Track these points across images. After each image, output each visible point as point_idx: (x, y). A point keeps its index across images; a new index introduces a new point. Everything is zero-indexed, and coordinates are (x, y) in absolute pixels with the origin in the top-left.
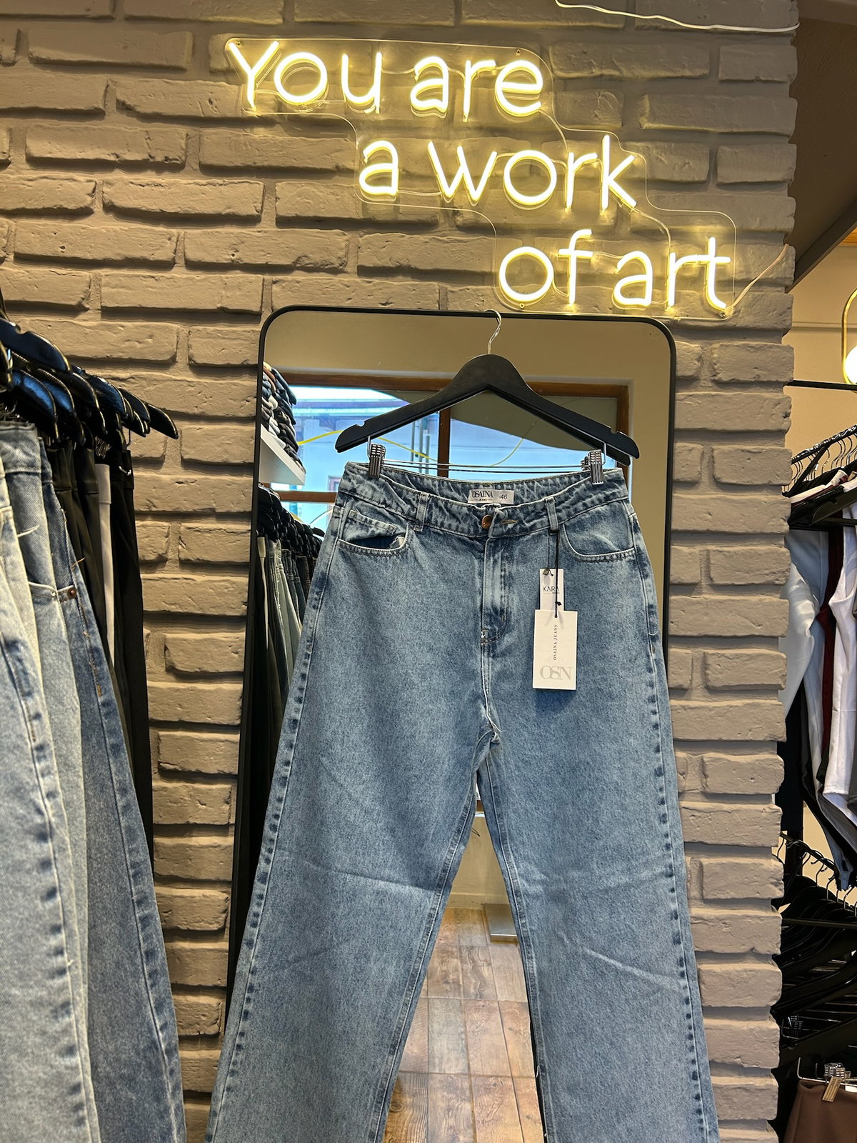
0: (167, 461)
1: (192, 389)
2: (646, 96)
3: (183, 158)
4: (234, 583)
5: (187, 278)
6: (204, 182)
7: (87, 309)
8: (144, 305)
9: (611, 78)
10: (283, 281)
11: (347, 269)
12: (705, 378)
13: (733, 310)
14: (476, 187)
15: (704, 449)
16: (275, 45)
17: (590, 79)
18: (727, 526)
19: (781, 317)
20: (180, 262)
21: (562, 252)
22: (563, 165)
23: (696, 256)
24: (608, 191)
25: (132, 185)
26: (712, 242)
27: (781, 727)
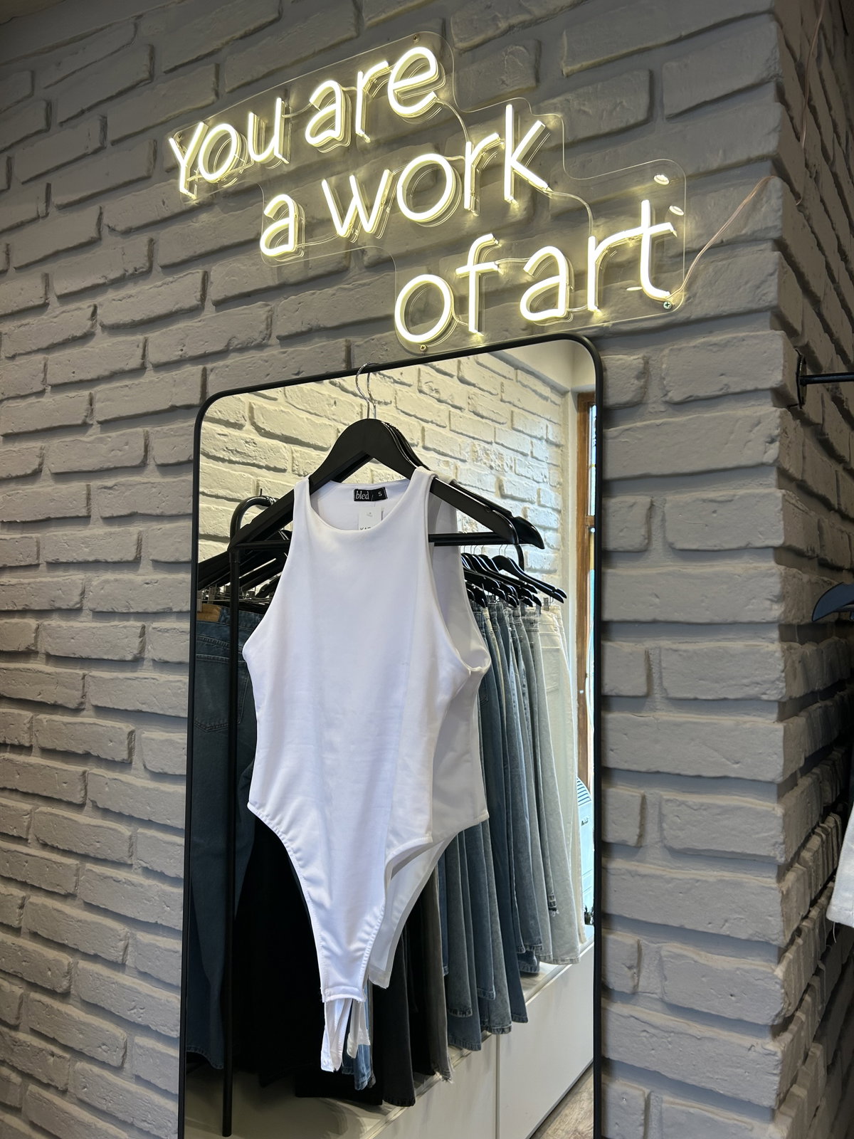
0: (143, 562)
1: (154, 490)
2: (564, 33)
3: (147, 264)
4: (185, 684)
5: (151, 382)
6: (160, 283)
7: (92, 425)
8: (121, 415)
9: (525, 25)
10: (219, 368)
11: (270, 342)
12: (655, 399)
13: (685, 295)
14: (369, 217)
15: (652, 502)
16: (201, 125)
17: (499, 37)
18: (682, 614)
19: (759, 290)
20: (149, 366)
21: (460, 271)
22: (462, 160)
23: (623, 232)
24: (513, 175)
25: (114, 302)
26: (645, 207)
27: (773, 923)
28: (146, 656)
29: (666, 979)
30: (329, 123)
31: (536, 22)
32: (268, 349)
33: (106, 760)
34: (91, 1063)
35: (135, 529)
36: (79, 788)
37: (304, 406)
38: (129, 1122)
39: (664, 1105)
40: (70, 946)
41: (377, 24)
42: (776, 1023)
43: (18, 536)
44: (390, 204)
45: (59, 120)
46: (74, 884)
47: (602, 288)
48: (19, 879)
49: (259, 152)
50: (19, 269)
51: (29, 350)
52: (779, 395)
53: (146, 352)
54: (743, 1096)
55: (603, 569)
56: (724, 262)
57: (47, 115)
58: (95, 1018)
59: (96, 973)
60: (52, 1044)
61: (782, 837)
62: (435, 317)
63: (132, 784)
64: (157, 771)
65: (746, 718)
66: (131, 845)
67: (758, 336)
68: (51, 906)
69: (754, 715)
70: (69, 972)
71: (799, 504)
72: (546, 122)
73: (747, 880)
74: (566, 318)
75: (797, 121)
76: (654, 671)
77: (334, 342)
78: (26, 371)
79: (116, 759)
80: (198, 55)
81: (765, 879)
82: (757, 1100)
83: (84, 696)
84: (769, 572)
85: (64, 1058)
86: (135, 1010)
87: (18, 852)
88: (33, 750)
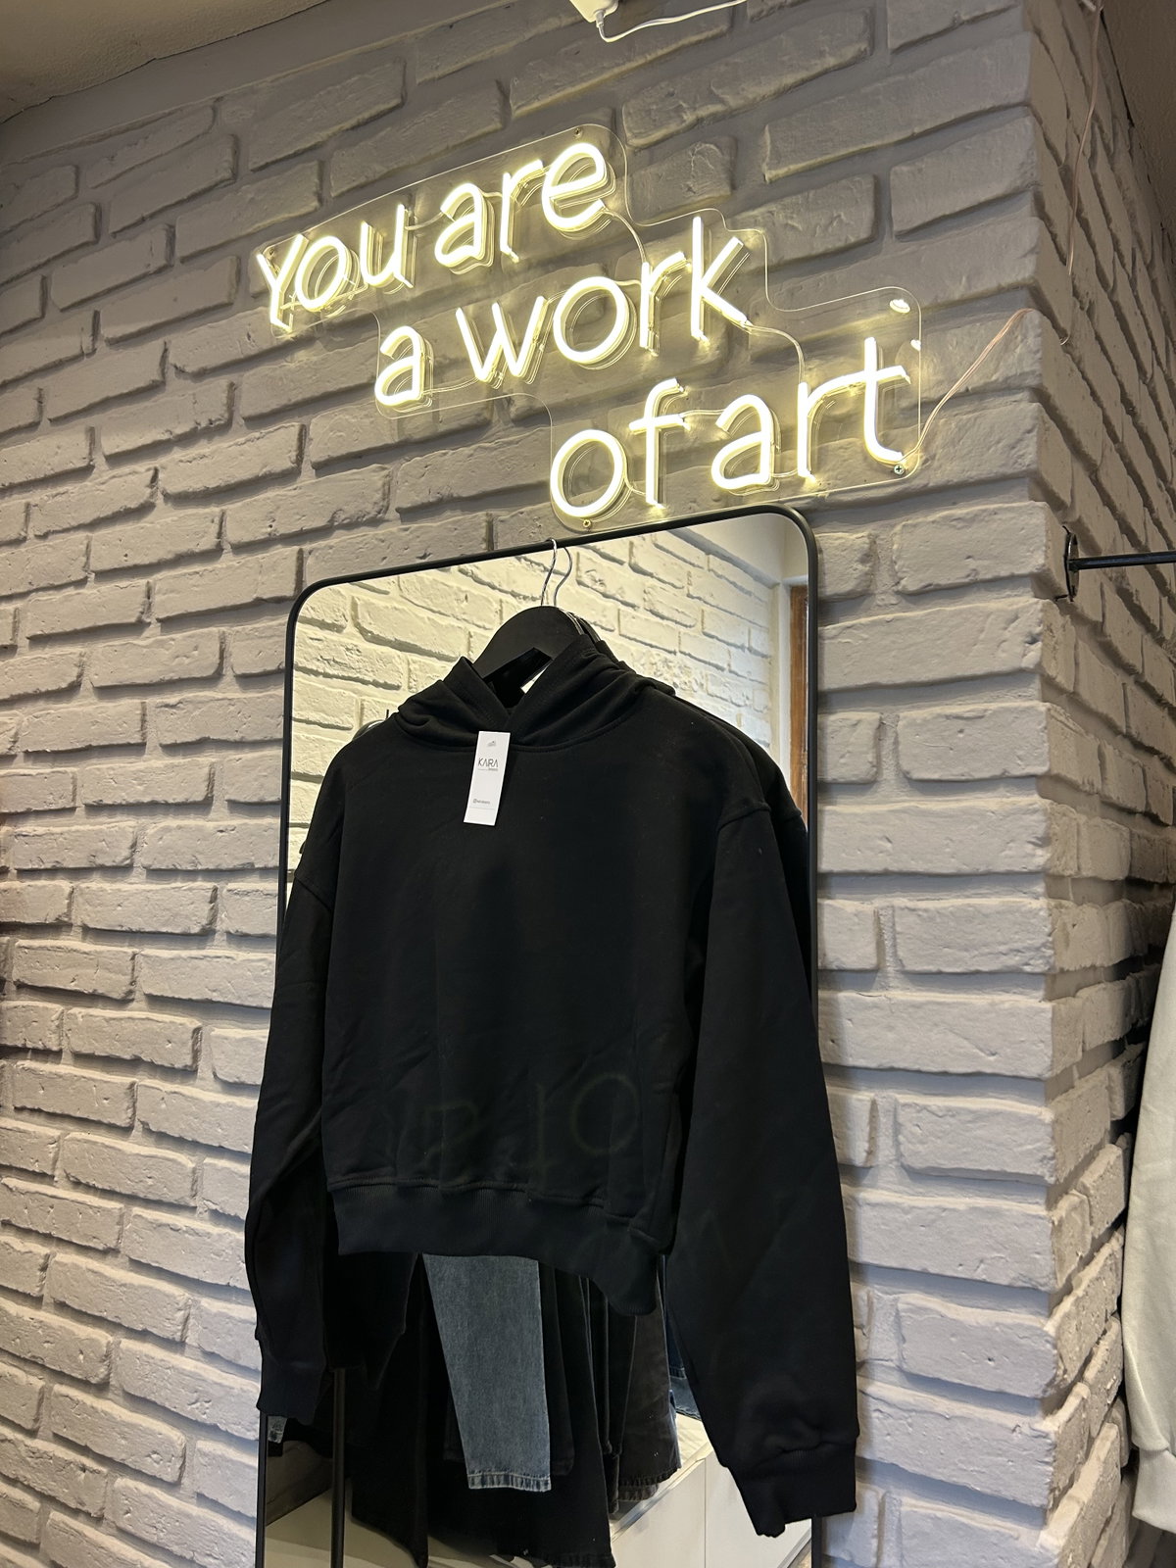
0: (216, 804)
1: (232, 708)
2: (767, 128)
3: (226, 415)
4: (270, 963)
5: (229, 568)
6: (242, 440)
7: (150, 624)
8: (189, 611)
9: (715, 118)
10: (317, 549)
11: (387, 516)
12: (884, 589)
13: (921, 457)
14: (518, 356)
15: (881, 719)
16: (299, 240)
17: (684, 132)
18: (921, 862)
19: (1013, 451)
20: (227, 547)
21: (635, 427)
22: (636, 285)
23: (843, 377)
24: (703, 305)
25: (181, 464)
26: (870, 347)
27: (1042, 1263)
28: (218, 928)
29: (904, 1340)
30: (466, 237)
31: (731, 114)
32: (386, 524)
33: (162, 1066)
34: (136, 1480)
35: (207, 759)
36: (126, 1105)
37: (425, 602)
38: (188, 1557)
39: (902, 1509)
40: (109, 1318)
41: (530, 115)
42: (1048, 1394)
43: (46, 770)
44: (545, 340)
45: (110, 231)
46: (117, 1237)
47: (816, 447)
48: (42, 1230)
49: (374, 273)
50: (55, 421)
51: (68, 526)
52: (1040, 583)
53: (223, 529)
54: (1007, 1494)
55: (819, 807)
56: (970, 415)
57: (96, 222)
58: (141, 1416)
59: (146, 1356)
60: (82, 1455)
61: (1052, 1150)
62: (603, 484)
63: (197, 1099)
64: (231, 1081)
65: (1005, 997)
66: (195, 1182)
67: (1013, 508)
68: (84, 1266)
69: (1015, 993)
70: (107, 1356)
71: (1070, 723)
72: (744, 238)
73: (1006, 1207)
74: (770, 486)
75: (1062, 240)
76: (886, 937)
77: (470, 516)
78: (63, 554)
79: (176, 1066)
80: (298, 148)
81: (1031, 1206)
82: (1024, 1498)
83: (133, 982)
84: (1031, 807)
85: (99, 1472)
86: (198, 1404)
87: (40, 1194)
88: (63, 1056)
